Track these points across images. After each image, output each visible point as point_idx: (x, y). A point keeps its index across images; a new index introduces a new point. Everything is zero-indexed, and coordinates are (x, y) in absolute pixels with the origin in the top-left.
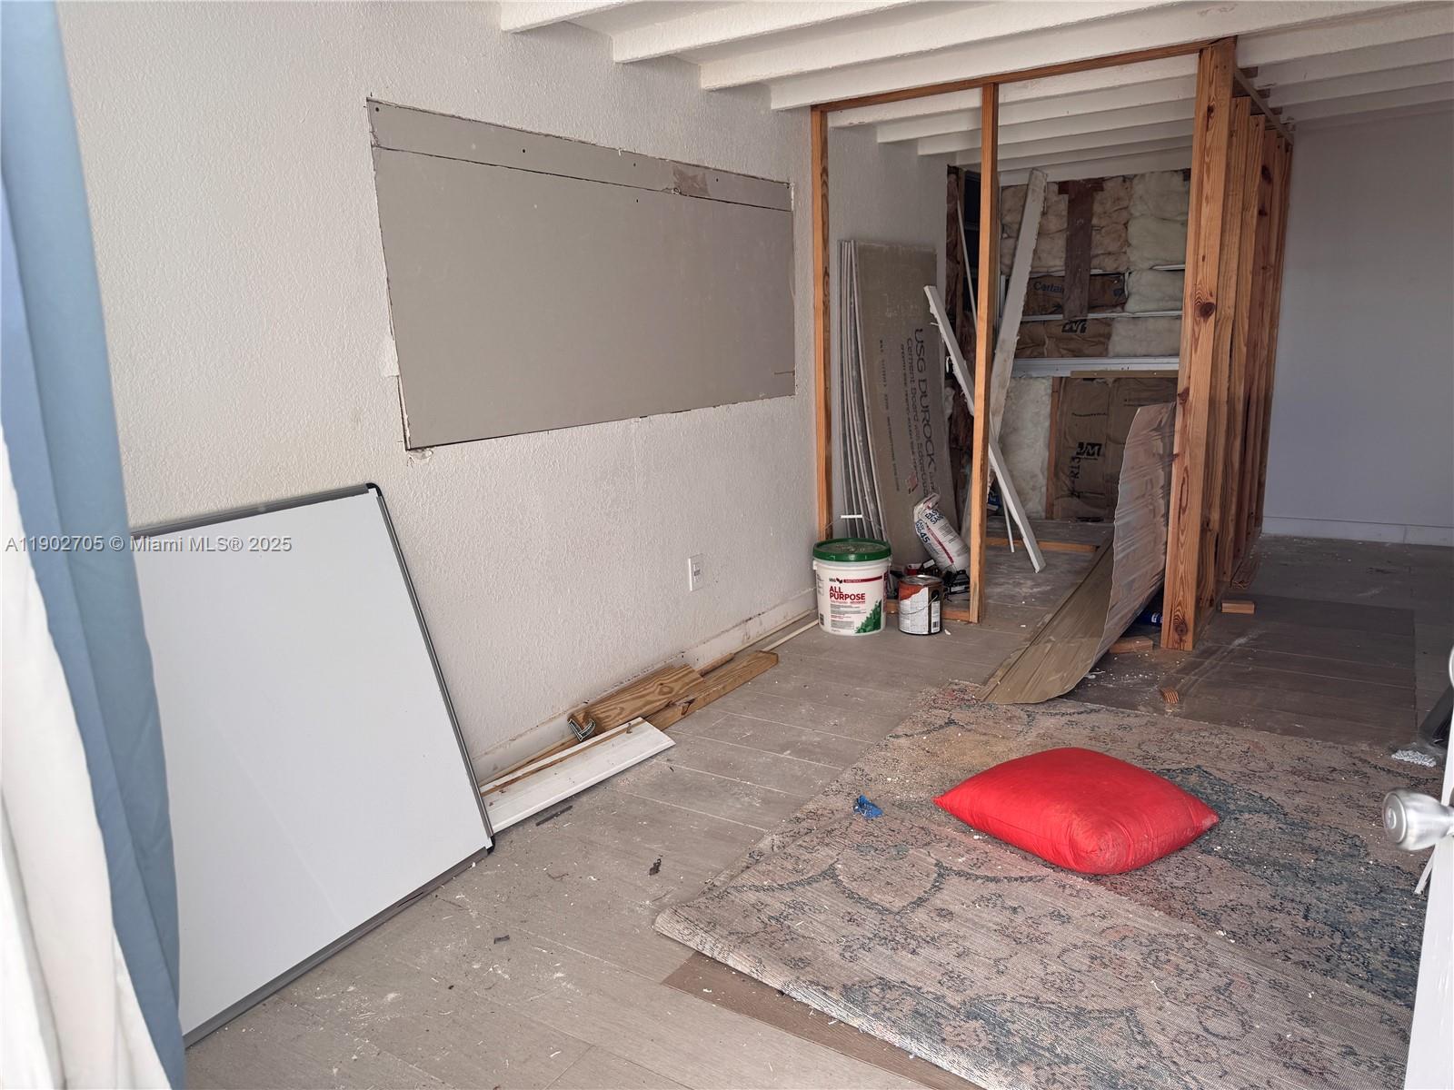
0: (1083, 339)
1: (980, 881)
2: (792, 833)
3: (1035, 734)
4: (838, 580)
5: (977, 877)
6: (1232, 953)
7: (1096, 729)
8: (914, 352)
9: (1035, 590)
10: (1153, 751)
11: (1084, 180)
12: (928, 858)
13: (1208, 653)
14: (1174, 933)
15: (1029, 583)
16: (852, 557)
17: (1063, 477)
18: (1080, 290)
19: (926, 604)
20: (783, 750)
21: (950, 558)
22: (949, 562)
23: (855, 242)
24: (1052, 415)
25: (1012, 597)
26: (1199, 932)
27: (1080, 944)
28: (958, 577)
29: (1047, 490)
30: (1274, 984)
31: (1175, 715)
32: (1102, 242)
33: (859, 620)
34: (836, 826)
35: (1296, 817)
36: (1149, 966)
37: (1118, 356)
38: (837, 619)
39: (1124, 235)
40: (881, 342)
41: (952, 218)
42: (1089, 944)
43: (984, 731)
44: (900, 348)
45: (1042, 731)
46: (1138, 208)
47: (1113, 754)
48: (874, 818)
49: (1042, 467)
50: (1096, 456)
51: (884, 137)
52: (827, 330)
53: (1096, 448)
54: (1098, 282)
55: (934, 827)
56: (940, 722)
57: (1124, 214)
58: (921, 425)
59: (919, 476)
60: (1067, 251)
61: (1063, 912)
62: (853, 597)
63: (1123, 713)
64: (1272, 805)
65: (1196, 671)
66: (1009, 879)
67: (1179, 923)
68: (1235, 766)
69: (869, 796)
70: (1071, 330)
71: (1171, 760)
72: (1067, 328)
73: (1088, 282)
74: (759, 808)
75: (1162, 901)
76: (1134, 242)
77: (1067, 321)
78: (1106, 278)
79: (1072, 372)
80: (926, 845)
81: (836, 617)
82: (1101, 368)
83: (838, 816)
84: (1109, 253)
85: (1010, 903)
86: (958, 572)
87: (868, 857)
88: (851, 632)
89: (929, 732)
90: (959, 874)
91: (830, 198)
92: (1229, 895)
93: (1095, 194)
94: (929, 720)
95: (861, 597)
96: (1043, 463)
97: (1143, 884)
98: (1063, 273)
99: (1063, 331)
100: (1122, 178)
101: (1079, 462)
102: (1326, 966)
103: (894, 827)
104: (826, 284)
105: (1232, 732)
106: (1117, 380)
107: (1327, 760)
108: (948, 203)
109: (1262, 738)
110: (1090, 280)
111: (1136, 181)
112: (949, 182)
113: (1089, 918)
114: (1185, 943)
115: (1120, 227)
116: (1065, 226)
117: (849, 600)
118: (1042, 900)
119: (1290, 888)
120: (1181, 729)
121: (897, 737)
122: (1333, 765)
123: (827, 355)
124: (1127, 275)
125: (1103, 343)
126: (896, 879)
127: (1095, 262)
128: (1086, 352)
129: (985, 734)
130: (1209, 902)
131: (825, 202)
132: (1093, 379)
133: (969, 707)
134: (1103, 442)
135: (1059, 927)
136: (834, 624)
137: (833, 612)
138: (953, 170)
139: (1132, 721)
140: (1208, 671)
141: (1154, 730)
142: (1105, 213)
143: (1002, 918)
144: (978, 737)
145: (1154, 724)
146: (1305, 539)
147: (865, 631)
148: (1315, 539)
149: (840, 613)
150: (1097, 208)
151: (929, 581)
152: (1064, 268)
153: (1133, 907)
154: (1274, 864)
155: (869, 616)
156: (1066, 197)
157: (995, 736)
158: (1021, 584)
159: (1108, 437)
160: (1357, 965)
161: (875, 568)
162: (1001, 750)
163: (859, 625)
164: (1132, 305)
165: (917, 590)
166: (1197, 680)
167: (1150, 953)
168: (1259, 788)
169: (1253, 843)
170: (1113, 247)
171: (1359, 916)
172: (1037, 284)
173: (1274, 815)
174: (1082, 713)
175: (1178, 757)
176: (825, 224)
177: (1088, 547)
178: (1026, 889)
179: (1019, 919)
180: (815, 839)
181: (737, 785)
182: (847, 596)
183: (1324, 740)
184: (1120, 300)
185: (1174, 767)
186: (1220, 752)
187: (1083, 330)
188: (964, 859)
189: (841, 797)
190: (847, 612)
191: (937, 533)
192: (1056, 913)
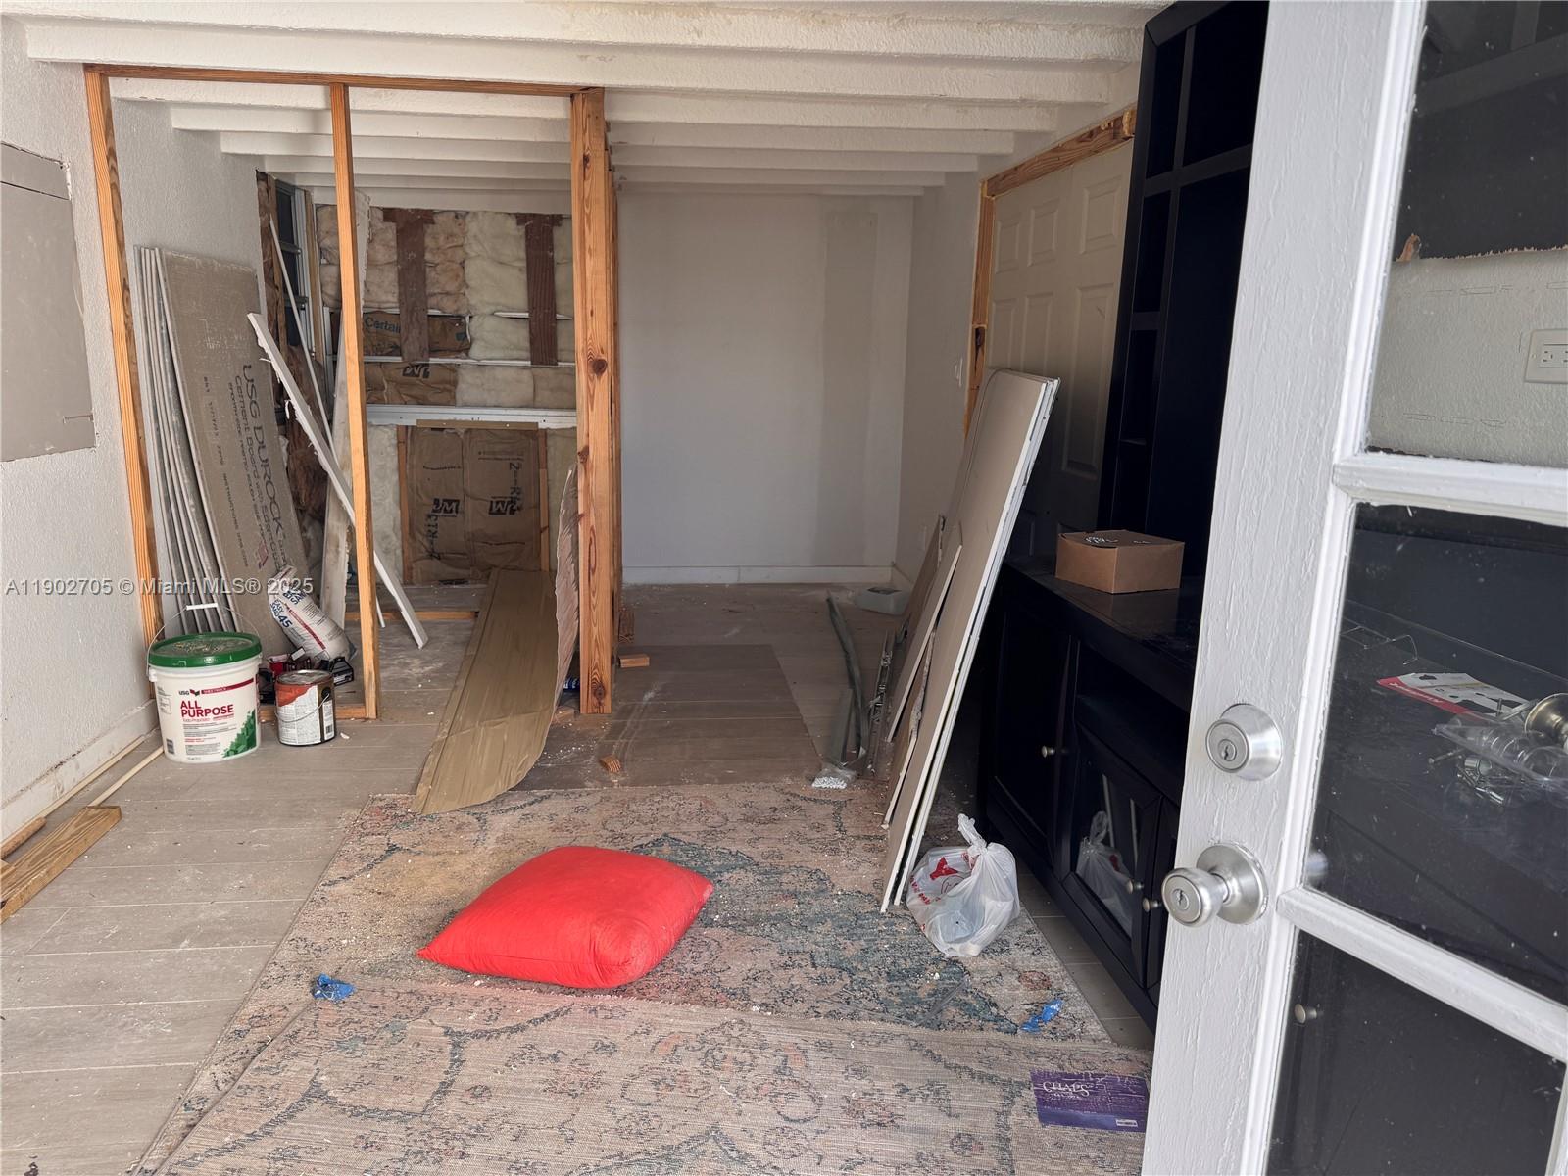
0: (428, 386)
1: (503, 1036)
2: (237, 1056)
3: (493, 839)
4: (192, 691)
5: (499, 1032)
6: (775, 1026)
7: (554, 817)
8: (244, 393)
9: (427, 669)
10: (618, 827)
11: (412, 209)
12: (430, 1029)
13: (625, 713)
14: (718, 1025)
15: (417, 662)
16: (209, 660)
17: (420, 537)
18: (418, 331)
19: (316, 706)
20: (177, 942)
21: (321, 644)
22: (319, 649)
23: (160, 250)
24: (399, 469)
25: (404, 681)
26: (737, 1015)
27: (636, 1072)
28: (337, 666)
29: (403, 552)
30: (821, 1046)
31: (624, 784)
32: (439, 280)
33: (227, 739)
34: (298, 1025)
35: (766, 864)
36: (710, 1071)
37: (465, 405)
38: (196, 743)
39: (461, 275)
40: (206, 379)
41: (266, 234)
42: (646, 1069)
43: (435, 850)
44: (228, 387)
45: (500, 834)
46: (474, 249)
47: (581, 842)
48: (346, 999)
49: (394, 525)
50: (454, 513)
51: (181, 121)
52: (133, 361)
53: (454, 504)
54: (438, 323)
55: (425, 986)
56: (379, 852)
57: (459, 253)
58: (262, 482)
59: (268, 545)
60: (400, 285)
61: (606, 1042)
62: (216, 711)
63: (573, 793)
64: (743, 859)
65: (623, 733)
66: (535, 1022)
67: (717, 1012)
68: (696, 826)
69: (327, 971)
70: (412, 374)
71: (639, 835)
72: (408, 371)
73: (426, 322)
74: (172, 1035)
75: (691, 992)
76: (472, 283)
77: (407, 365)
78: (446, 320)
79: (418, 421)
80: (424, 1012)
81: (192, 741)
82: (451, 417)
83: (294, 1011)
84: (447, 294)
85: (547, 1051)
86: (336, 660)
87: (358, 1053)
88: (217, 757)
89: (370, 867)
90: (476, 1035)
91: (122, 189)
92: (745, 965)
93: (425, 226)
94: (365, 852)
95: (228, 710)
96: (394, 521)
97: (666, 980)
98: (397, 311)
99: (404, 375)
100: (453, 214)
101: (436, 520)
102: (849, 1010)
103: (376, 1003)
104: (126, 300)
105: (680, 791)
106: (469, 431)
107: (767, 801)
108: (260, 215)
109: (708, 791)
110: (429, 321)
111: (468, 218)
112: (259, 190)
113: (634, 1038)
114: (732, 1032)
115: (456, 266)
116: (395, 257)
117: (210, 716)
118: (578, 1035)
119: (790, 940)
120: (634, 798)
121: (333, 883)
122: (773, 804)
123: (136, 394)
124: (468, 318)
125: (449, 391)
126: (404, 1069)
127: (432, 301)
128: (432, 399)
129: (438, 854)
130: (733, 978)
131: (115, 196)
132: (443, 429)
133: (406, 823)
134: (460, 497)
135: (609, 1060)
136: (190, 750)
137: (187, 734)
138: (262, 177)
139: (585, 800)
140: (633, 733)
141: (610, 805)
142: (438, 249)
143: (545, 1072)
144: (432, 859)
145: (608, 799)
146: (660, 586)
147: (236, 752)
148: (670, 585)
149: (198, 734)
150: (429, 242)
151: (315, 678)
152: (397, 305)
153: (670, 1009)
154: (769, 919)
155: (240, 732)
156: (393, 225)
157: (452, 853)
158: (408, 664)
159: (465, 492)
160: (870, 1000)
161: (246, 669)
162: (464, 868)
163: (228, 746)
164: (475, 351)
165: (302, 690)
166: (627, 743)
167: (706, 1056)
168: (725, 844)
169: (743, 903)
170: (451, 287)
171: (852, 949)
172: (370, 321)
173: (748, 868)
174: (533, 803)
175: (644, 830)
176: (118, 223)
177: (465, 614)
178: (555, 1027)
179: (564, 1066)
180: (276, 1053)
181: (124, 1011)
182: (207, 711)
183: (756, 782)
184: (463, 346)
185: (644, 841)
186: (678, 814)
187: (426, 375)
188: (475, 1015)
189: (289, 982)
190: (209, 732)
191: (300, 615)
192: (599, 1045)
